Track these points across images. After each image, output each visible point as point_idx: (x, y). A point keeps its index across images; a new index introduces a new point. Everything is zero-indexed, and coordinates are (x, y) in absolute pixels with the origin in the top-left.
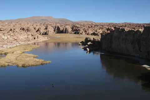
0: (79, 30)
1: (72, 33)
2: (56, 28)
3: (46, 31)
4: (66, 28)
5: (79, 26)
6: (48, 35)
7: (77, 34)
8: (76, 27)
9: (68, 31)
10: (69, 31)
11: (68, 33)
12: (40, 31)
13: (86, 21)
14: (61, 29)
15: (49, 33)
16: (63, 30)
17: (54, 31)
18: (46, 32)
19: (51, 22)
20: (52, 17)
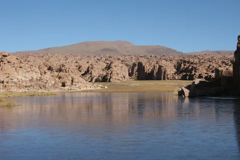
0: (193, 68)
1: (175, 79)
2: (136, 68)
3: (105, 74)
4: (160, 67)
5: (196, 60)
6: (110, 81)
7: (189, 80)
8: (188, 62)
9: (165, 73)
10: (168, 72)
11: (164, 79)
12: (91, 73)
13: (218, 52)
14: (148, 68)
15: (114, 77)
16: (153, 71)
17: (130, 75)
18: (106, 76)
19: (126, 54)
20: (128, 43)
